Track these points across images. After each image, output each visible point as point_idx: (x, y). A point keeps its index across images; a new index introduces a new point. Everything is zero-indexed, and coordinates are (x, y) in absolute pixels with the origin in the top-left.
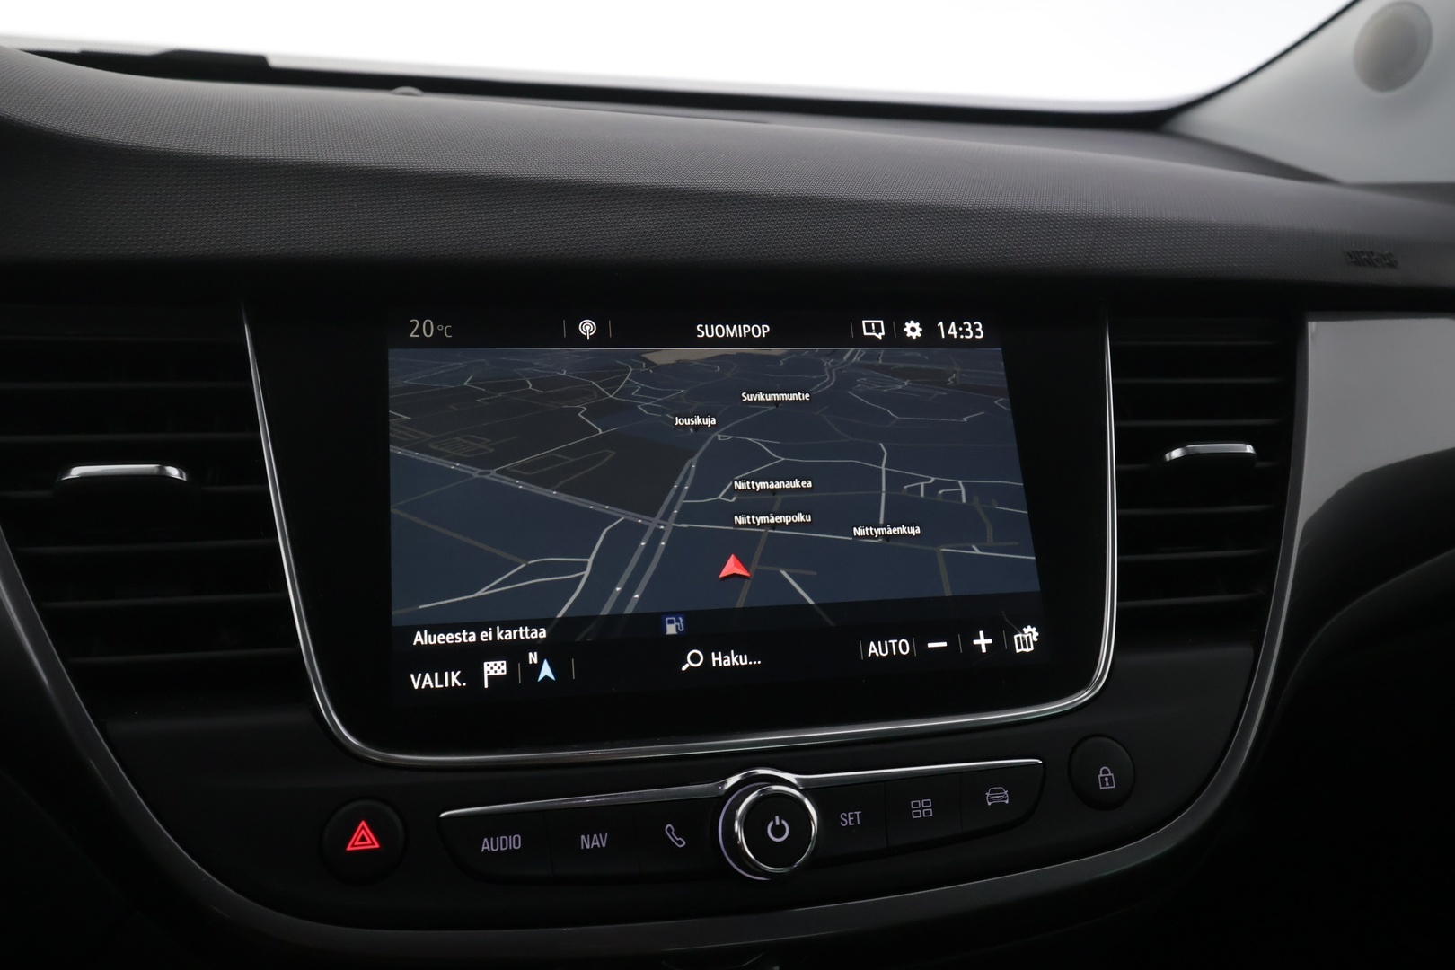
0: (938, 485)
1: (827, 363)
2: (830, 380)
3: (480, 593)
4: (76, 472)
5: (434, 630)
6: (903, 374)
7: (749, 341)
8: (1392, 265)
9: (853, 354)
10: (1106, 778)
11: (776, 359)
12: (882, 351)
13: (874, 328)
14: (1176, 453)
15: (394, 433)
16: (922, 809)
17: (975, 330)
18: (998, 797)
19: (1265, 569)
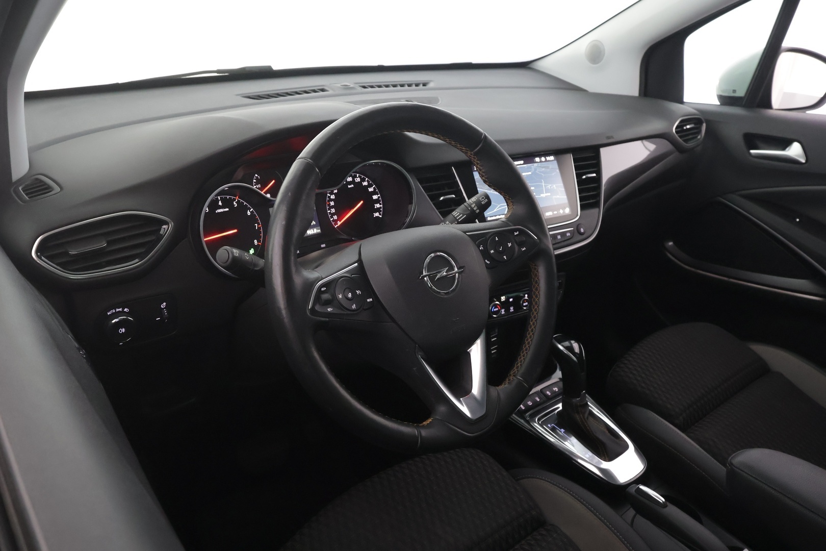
0: (551, 186)
1: (532, 167)
2: (533, 170)
3: (495, 210)
4: (442, 198)
5: (490, 217)
6: (543, 167)
7: (521, 164)
8: (613, 138)
9: (535, 165)
10: (582, 230)
11: (525, 167)
12: (539, 163)
13: (537, 159)
14: (584, 177)
15: (477, 186)
16: (559, 237)
17: (552, 158)
18: (568, 234)
19: (599, 195)
